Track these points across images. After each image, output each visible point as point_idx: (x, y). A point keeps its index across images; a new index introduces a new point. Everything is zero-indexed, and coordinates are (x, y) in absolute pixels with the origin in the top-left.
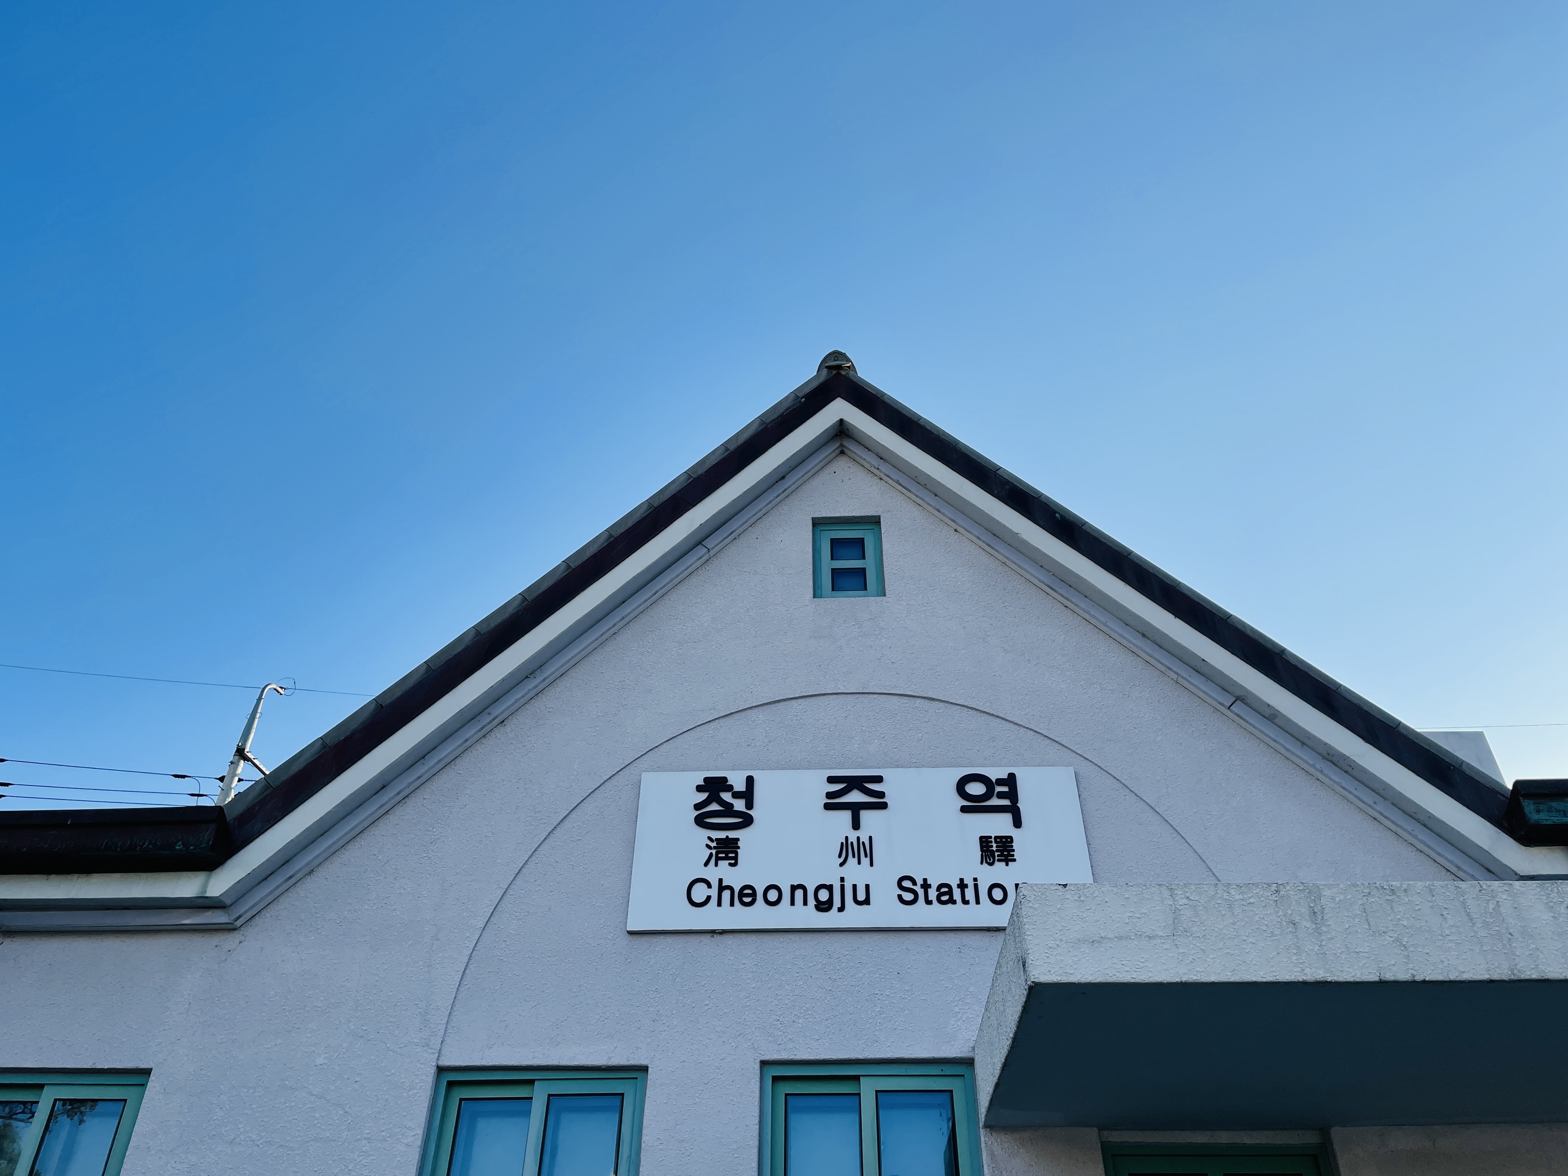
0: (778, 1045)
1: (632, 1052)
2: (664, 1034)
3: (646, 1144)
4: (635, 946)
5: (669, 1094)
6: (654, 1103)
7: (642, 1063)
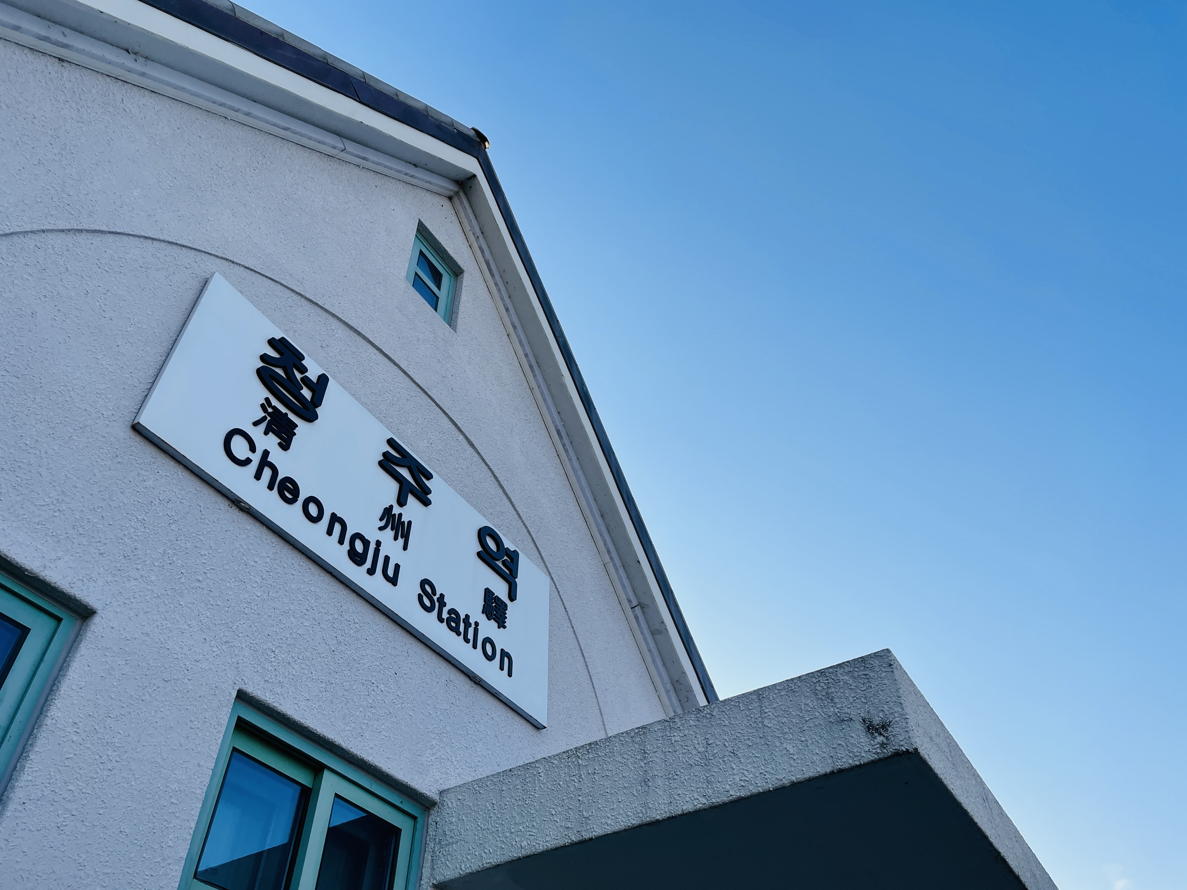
0: (265, 681)
1: (81, 578)
2: (133, 583)
3: (54, 721)
4: (133, 449)
5: (112, 667)
6: (86, 668)
7: (90, 604)
